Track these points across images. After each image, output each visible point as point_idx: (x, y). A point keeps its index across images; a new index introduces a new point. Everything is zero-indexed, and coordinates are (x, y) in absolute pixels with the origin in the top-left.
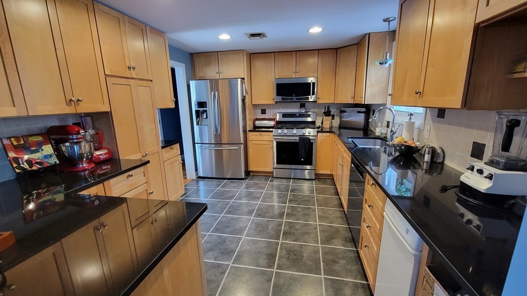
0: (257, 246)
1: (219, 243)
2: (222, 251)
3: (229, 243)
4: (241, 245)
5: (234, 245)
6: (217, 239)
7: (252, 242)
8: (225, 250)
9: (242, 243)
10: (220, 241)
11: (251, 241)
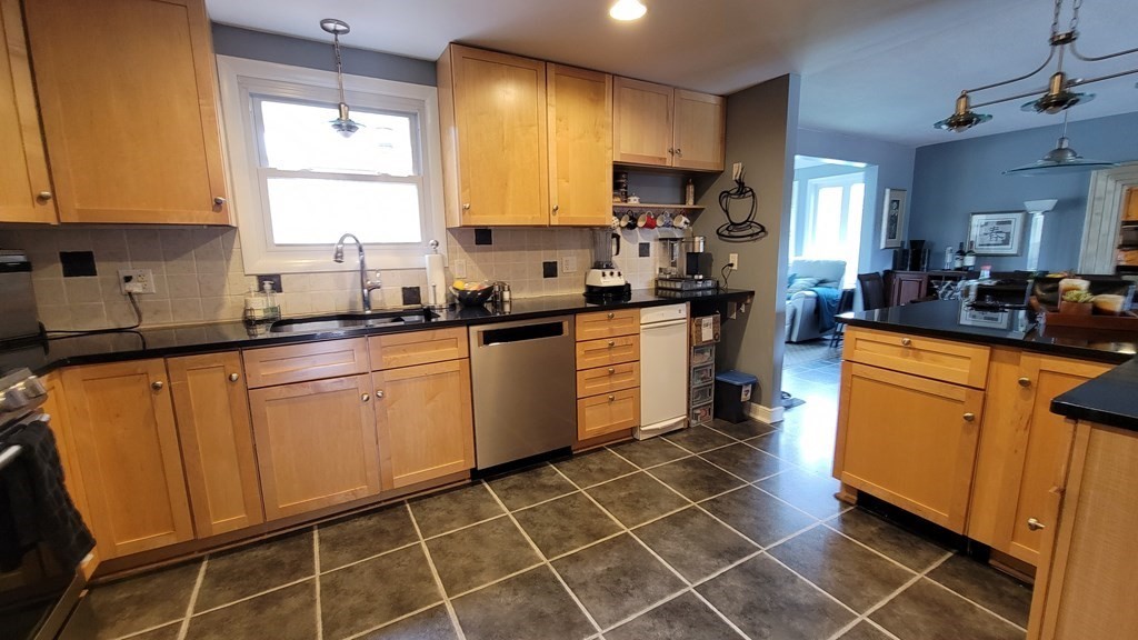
0: (682, 549)
1: (765, 612)
2: (767, 585)
3: (740, 596)
4: (714, 571)
5: (731, 582)
6: (764, 630)
7: (685, 563)
8: (758, 584)
9: (707, 575)
10: (760, 618)
11: (682, 566)
